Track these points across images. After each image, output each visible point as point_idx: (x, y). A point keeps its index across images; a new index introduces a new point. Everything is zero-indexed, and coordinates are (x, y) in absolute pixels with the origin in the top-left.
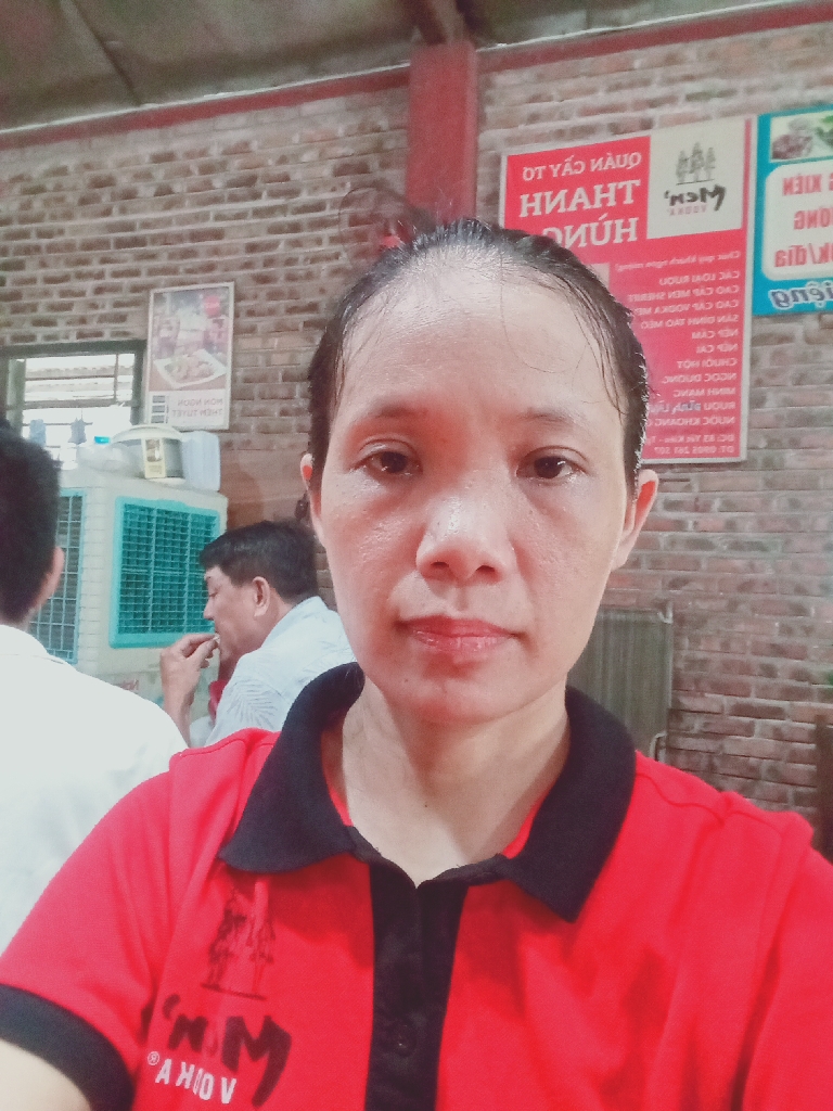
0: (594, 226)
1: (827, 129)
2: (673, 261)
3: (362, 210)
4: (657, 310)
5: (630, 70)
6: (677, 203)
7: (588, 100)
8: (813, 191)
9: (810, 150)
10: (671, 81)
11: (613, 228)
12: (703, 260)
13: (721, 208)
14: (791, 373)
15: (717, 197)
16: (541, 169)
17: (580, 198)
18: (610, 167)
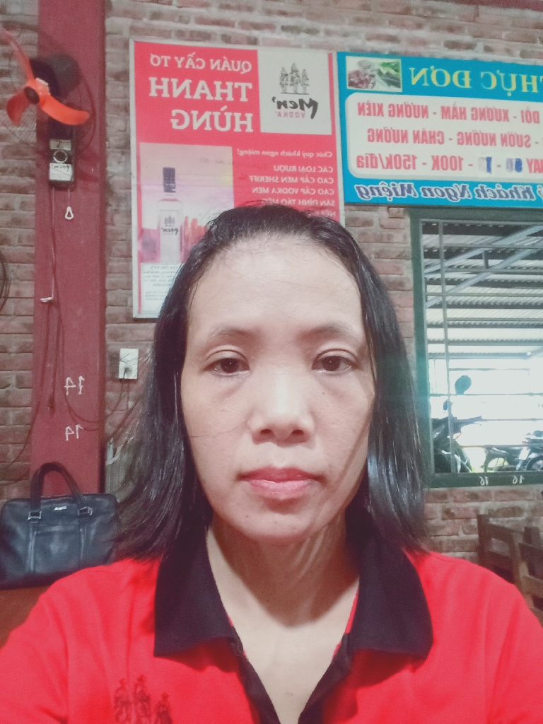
0: (217, 114)
1: (384, 72)
2: (283, 153)
4: (274, 189)
6: (282, 107)
7: (203, 12)
8: (378, 115)
9: (374, 84)
10: (269, 12)
11: (233, 119)
12: (304, 155)
13: (315, 117)
14: (374, 250)
15: (312, 107)
16: (167, 58)
17: (203, 88)
18: (226, 68)
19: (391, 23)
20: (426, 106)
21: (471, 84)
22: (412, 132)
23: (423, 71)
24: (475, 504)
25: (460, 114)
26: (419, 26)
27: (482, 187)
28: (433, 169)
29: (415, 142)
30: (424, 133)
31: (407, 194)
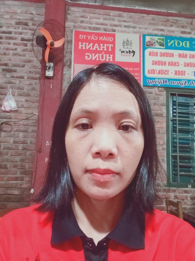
0: (101, 55)
1: (159, 41)
3: (26, 37)
5: (110, 15)
6: (123, 53)
7: (97, 21)
8: (156, 56)
9: (155, 45)
10: (120, 21)
11: (106, 56)
14: (152, 102)
15: (133, 53)
16: (85, 36)
17: (96, 46)
18: (105, 40)
19: (162, 25)
20: (173, 54)
21: (189, 46)
22: (168, 62)
23: (173, 41)
24: (186, 194)
25: (185, 56)
26: (172, 26)
27: (192, 82)
28: (175, 75)
29: (169, 65)
30: (172, 62)
31: (165, 83)
